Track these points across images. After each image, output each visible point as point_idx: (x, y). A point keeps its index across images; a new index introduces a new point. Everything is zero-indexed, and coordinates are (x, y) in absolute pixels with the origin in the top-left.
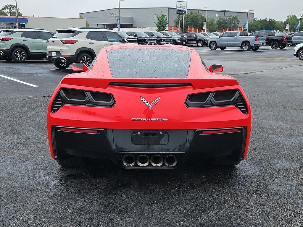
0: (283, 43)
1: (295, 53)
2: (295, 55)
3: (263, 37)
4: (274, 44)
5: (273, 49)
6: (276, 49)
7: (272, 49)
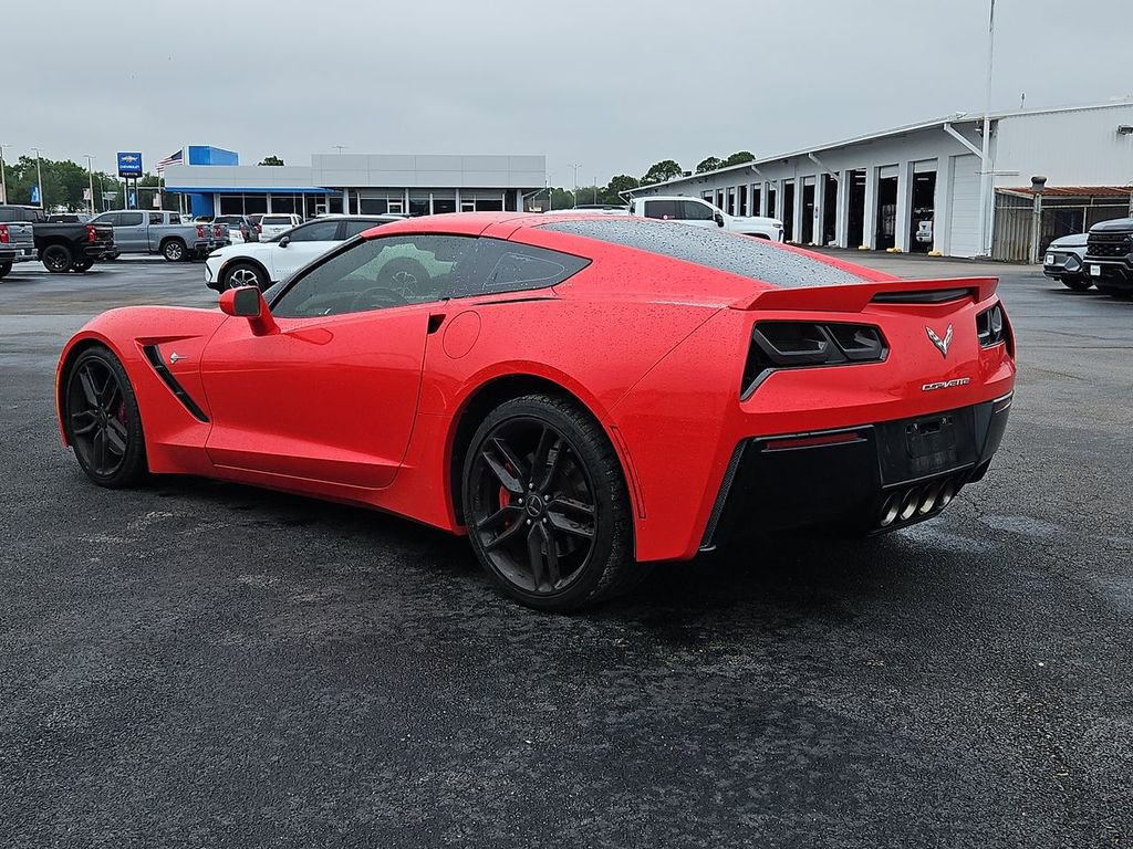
0: (89, 250)
1: (215, 280)
2: (211, 285)
3: (23, 225)
4: (55, 253)
5: (53, 271)
6: (66, 271)
7: (51, 271)
